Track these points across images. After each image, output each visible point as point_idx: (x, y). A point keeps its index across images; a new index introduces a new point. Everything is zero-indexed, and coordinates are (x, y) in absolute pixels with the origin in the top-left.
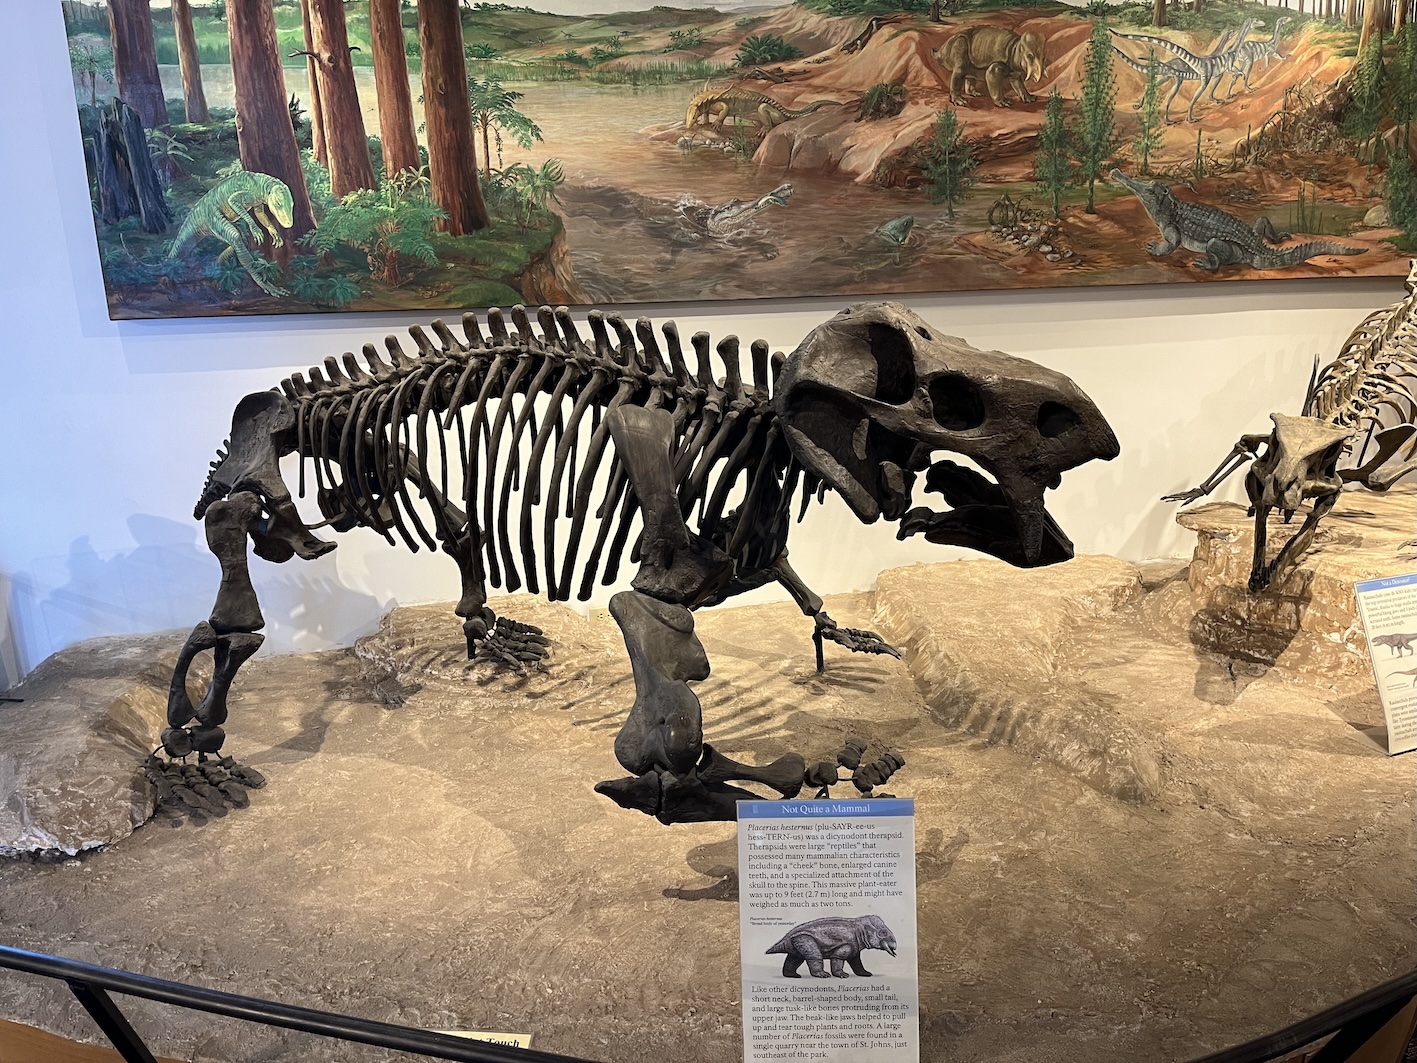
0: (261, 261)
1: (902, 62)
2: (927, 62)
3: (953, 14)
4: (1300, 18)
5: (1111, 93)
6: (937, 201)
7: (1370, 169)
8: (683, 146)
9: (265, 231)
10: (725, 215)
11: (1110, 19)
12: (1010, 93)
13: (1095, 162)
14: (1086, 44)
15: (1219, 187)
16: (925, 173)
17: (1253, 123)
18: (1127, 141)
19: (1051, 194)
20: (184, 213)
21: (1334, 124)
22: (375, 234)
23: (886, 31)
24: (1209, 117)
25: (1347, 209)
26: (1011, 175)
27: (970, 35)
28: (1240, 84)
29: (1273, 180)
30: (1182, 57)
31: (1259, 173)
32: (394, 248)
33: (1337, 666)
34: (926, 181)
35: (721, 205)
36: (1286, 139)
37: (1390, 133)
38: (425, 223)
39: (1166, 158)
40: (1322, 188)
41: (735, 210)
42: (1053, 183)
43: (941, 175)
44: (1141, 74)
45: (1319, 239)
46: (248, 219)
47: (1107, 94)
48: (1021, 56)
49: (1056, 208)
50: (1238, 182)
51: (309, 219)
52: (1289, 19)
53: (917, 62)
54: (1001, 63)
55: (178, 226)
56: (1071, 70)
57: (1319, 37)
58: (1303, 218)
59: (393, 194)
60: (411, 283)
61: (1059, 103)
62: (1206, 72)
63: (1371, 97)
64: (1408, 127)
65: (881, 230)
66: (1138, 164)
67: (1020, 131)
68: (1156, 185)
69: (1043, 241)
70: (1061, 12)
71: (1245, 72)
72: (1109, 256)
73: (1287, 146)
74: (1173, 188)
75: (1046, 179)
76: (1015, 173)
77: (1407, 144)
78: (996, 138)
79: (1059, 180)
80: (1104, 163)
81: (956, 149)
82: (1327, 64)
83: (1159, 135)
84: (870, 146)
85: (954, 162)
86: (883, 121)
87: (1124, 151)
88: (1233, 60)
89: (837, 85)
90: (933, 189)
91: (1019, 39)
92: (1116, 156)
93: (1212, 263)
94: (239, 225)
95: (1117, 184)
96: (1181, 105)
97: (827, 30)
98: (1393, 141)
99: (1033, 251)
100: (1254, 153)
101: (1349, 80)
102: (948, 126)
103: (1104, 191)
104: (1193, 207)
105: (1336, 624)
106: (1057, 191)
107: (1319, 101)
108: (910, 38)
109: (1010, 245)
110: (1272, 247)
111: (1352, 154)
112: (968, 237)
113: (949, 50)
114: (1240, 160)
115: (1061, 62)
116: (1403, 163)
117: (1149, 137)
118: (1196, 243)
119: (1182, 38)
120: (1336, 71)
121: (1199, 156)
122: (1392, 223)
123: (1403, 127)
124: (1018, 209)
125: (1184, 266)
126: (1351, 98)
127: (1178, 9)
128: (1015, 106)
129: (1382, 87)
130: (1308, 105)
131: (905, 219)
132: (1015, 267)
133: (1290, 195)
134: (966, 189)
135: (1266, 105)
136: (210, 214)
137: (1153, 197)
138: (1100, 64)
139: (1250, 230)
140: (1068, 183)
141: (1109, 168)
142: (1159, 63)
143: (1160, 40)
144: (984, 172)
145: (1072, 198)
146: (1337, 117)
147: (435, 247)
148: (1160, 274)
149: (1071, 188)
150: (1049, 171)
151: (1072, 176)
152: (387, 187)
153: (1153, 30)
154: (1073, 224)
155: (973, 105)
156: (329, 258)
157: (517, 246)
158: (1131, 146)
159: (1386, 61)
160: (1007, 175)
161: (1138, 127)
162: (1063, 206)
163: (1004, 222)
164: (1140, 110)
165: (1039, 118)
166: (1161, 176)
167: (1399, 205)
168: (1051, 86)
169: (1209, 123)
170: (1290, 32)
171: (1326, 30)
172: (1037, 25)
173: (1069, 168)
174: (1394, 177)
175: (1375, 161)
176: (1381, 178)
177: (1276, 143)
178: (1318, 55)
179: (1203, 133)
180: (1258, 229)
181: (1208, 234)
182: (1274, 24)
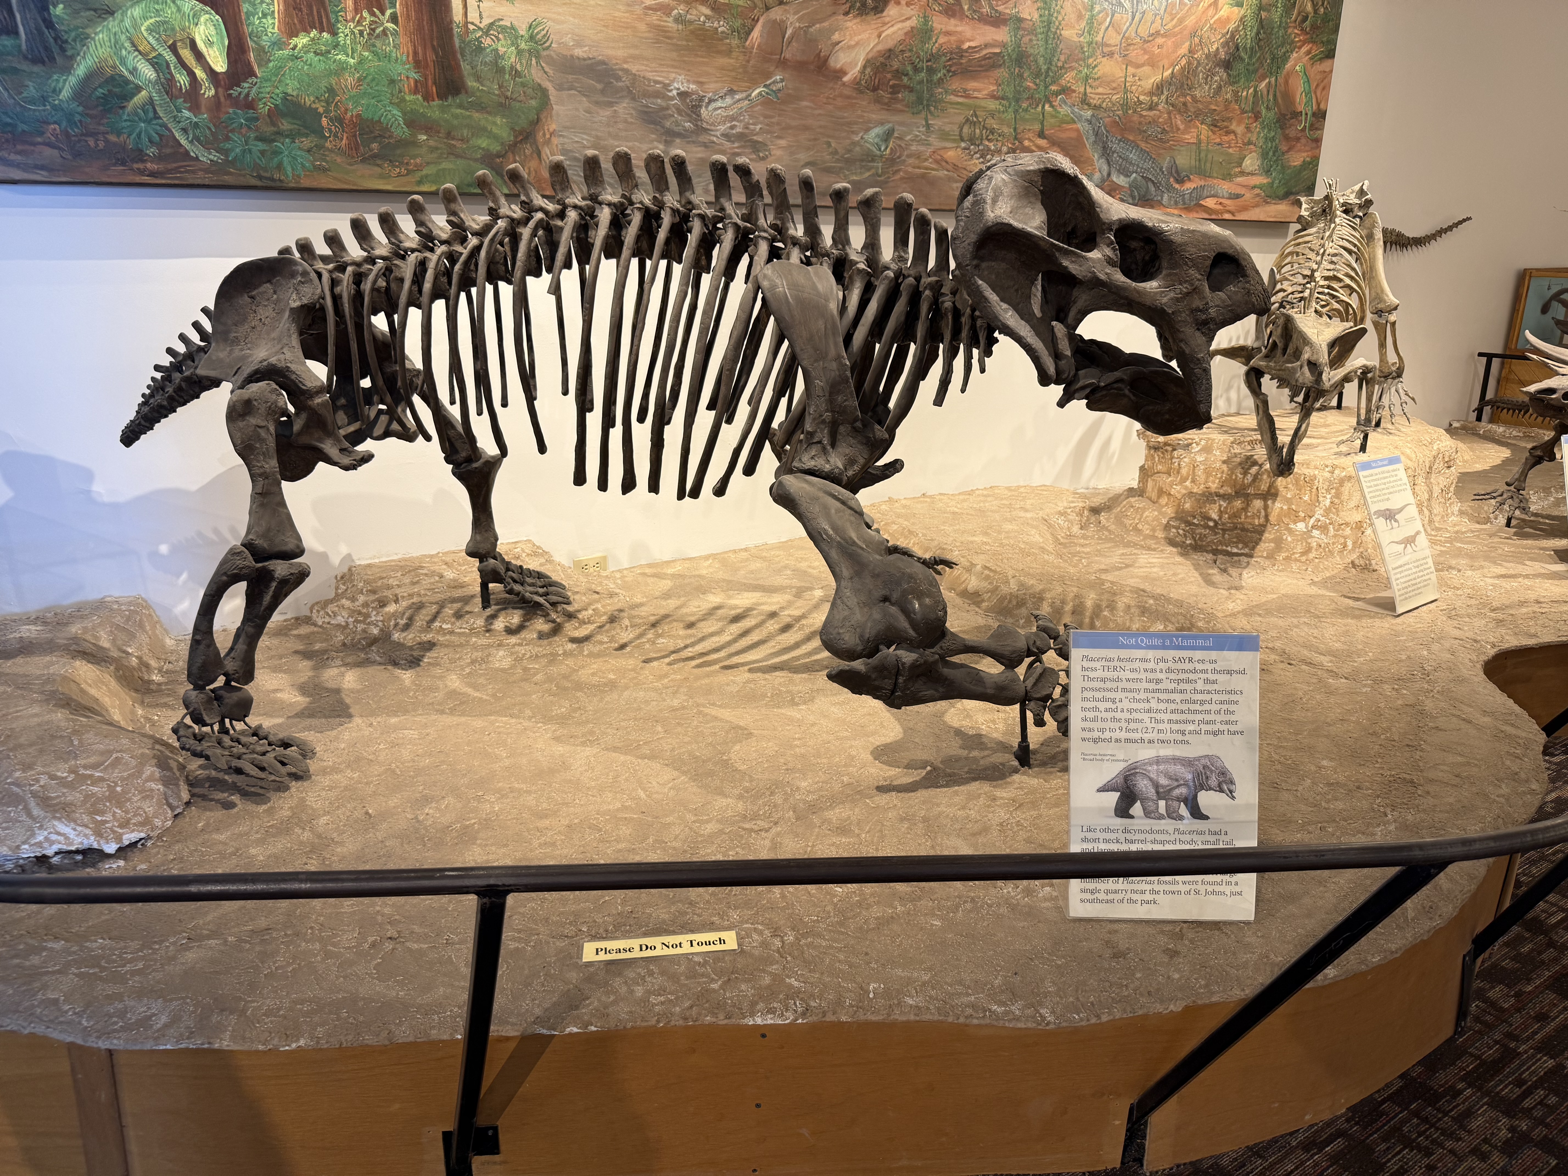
0: (186, 113)
5: (1060, 18)
6: (915, 110)
7: (1248, 118)
8: (678, 20)
9: (191, 74)
10: (719, 104)
12: (978, 5)
13: (1046, 87)
15: (1140, 123)
16: (905, 79)
17: (1166, 62)
18: (1071, 69)
19: (1010, 114)
20: (84, 39)
21: (1225, 71)
22: (331, 90)
24: (1134, 53)
25: (1231, 154)
26: (979, 91)
29: (1178, 121)
31: (1169, 113)
32: (353, 110)
33: (1308, 550)
34: (906, 87)
35: (715, 93)
36: (1189, 82)
37: (1263, 85)
38: (392, 82)
39: (1100, 90)
40: (1214, 133)
41: (728, 100)
42: (1012, 104)
43: (919, 83)
45: (1210, 182)
46: (168, 56)
47: (1056, 18)
49: (1015, 129)
50: (1154, 120)
51: (249, 63)
55: (72, 58)
58: (1199, 161)
59: (354, 42)
60: (375, 156)
61: (1018, 24)
62: (1132, 8)
63: (1252, 48)
64: (1276, 80)
65: (866, 137)
66: (1079, 93)
67: (986, 46)
68: (1093, 115)
71: (1162, 12)
73: (1190, 89)
75: (1007, 99)
76: (983, 89)
77: (1275, 96)
78: (966, 51)
79: (1017, 100)
81: (932, 57)
82: (1222, 13)
83: (1096, 66)
84: (857, 44)
86: (869, 18)
87: (1068, 78)
90: (912, 97)
92: (1063, 82)
93: (1133, 198)
94: (157, 63)
96: (1113, 38)
98: (1265, 92)
100: (1166, 93)
101: (1237, 30)
102: (924, 32)
103: (1053, 116)
104: (1120, 141)
105: (1302, 514)
106: (1016, 112)
107: (1215, 47)
110: (1177, 186)
111: (1236, 101)
112: (941, 152)
116: (1271, 115)
117: (1088, 66)
118: (1122, 177)
120: (1227, 20)
121: (1126, 91)
122: (1261, 171)
123: (1273, 79)
124: (984, 127)
126: (1237, 47)
128: (982, 19)
129: (1260, 40)
130: (1206, 51)
131: (887, 126)
133: (1190, 137)
134: (940, 101)
136: (117, 45)
137: (1090, 127)
139: (1161, 169)
140: (1024, 105)
144: (955, 84)
145: (1027, 120)
146: (1227, 65)
147: (404, 113)
149: (1026, 110)
150: (1009, 92)
151: (1028, 99)
152: (345, 31)
154: (1027, 148)
155: (948, 12)
156: (274, 114)
157: (498, 120)
158: (1073, 73)
159: (1264, 14)
160: (974, 90)
161: (1080, 55)
162: (1020, 128)
163: (972, 140)
164: (1082, 39)
165: (1002, 35)
166: (1096, 108)
167: (1267, 153)
168: (1011, 3)
169: (1134, 60)
173: (1025, 89)
174: (1264, 128)
175: (1252, 110)
176: (1256, 127)
177: (1182, 85)
178: (1215, 3)
179: (1129, 69)
180: (1167, 168)
181: (1131, 168)
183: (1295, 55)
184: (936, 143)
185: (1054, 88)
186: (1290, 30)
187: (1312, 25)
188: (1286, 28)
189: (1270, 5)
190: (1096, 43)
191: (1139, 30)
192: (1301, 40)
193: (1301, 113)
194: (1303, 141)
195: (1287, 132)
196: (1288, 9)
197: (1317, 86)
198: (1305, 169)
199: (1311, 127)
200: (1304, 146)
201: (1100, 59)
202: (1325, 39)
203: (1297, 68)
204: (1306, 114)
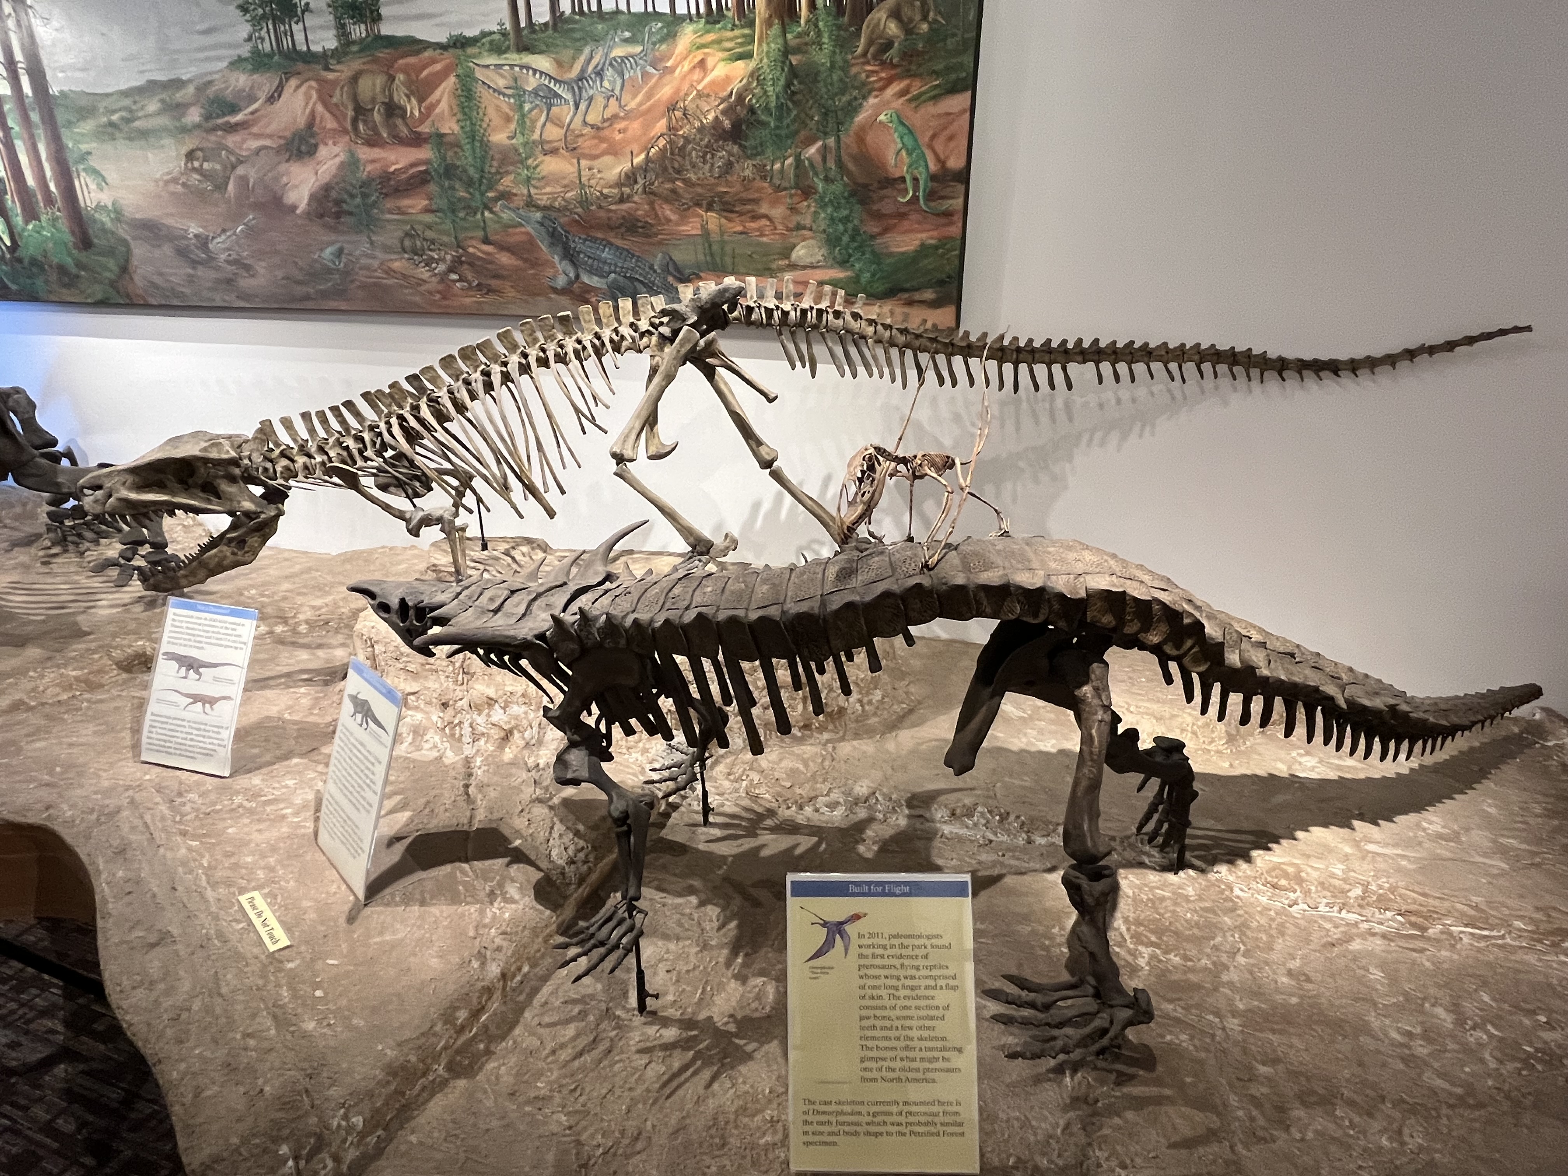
1: (308, 111)
2: (326, 105)
3: (339, 63)
4: (674, 21)
5: (485, 125)
6: (358, 230)
7: (791, 196)
8: (183, 186)
11: (470, 51)
13: (482, 194)
14: (452, 79)
15: (609, 219)
16: (344, 206)
17: (636, 148)
18: (508, 173)
19: (448, 226)
21: (735, 143)
22: (45, 251)
23: (293, 82)
24: (586, 144)
25: (766, 244)
26: (413, 207)
27: (355, 79)
28: (613, 107)
29: (668, 212)
30: (546, 82)
31: (651, 204)
32: (55, 260)
34: (346, 213)
36: (676, 165)
37: (812, 150)
38: (65, 244)
39: (548, 189)
40: (730, 220)
41: (223, 237)
42: (449, 215)
43: (356, 207)
44: (509, 104)
47: (481, 126)
48: (400, 97)
49: (455, 239)
50: (630, 214)
51: (16, 241)
52: (660, 25)
53: (320, 108)
54: (384, 103)
56: (443, 106)
57: (700, 41)
58: (712, 255)
59: (47, 224)
60: (67, 284)
61: (439, 140)
62: (574, 95)
63: (780, 107)
64: (838, 141)
65: (323, 255)
66: (522, 196)
67: (411, 166)
68: (544, 217)
69: (451, 270)
70: (425, 49)
71: (617, 92)
72: (512, 287)
73: (678, 172)
74: (563, 220)
75: (443, 211)
76: (415, 204)
77: (838, 162)
78: (393, 173)
79: (454, 211)
81: (363, 184)
82: (716, 73)
83: (537, 166)
85: (365, 196)
86: (306, 161)
87: (507, 182)
88: (602, 80)
89: (268, 131)
90: (353, 220)
91: (395, 79)
92: (501, 188)
95: (507, 215)
96: (554, 133)
97: (252, 88)
98: (818, 158)
99: (443, 278)
100: (641, 181)
101: (746, 89)
102: (352, 163)
103: (495, 222)
104: (586, 240)
106: (453, 221)
107: (711, 117)
108: (310, 87)
109: (423, 272)
111: (764, 178)
112: (389, 264)
113: (342, 94)
114: (626, 190)
115: (433, 98)
116: (837, 188)
117: (528, 168)
118: (596, 278)
119: (542, 62)
120: (728, 79)
121: (582, 186)
122: (831, 262)
123: (831, 141)
124: (424, 239)
126: (752, 110)
127: (534, 32)
129: (794, 93)
130: (697, 124)
131: (337, 246)
132: (430, 293)
133: (692, 227)
134: (379, 220)
135: (647, 127)
137: (542, 229)
138: (469, 95)
139: (651, 267)
140: (461, 214)
141: (496, 200)
142: (525, 91)
143: (522, 67)
144: (389, 204)
145: (467, 229)
147: (74, 260)
149: (464, 219)
150: (443, 203)
151: (464, 208)
153: (514, 58)
154: (473, 255)
155: (371, 143)
156: (29, 266)
158: (512, 177)
159: (794, 59)
160: (409, 207)
161: (516, 158)
162: (461, 236)
163: (414, 251)
164: (514, 141)
165: (425, 153)
166: (545, 208)
167: (839, 239)
168: (428, 122)
169: (587, 151)
170: (662, 40)
171: (708, 32)
172: (407, 65)
173: (460, 199)
174: (826, 205)
175: (797, 186)
176: (809, 206)
177: (665, 169)
178: (702, 63)
179: (583, 162)
180: (661, 266)
181: (606, 268)
182: (643, 33)
183: (872, 101)
184: (382, 256)
185: (490, 194)
186: (854, 70)
187: (905, 53)
188: (846, 67)
189: (806, 44)
190: (534, 142)
191: (588, 119)
192: (881, 79)
193: (903, 179)
194: (914, 217)
195: (875, 207)
196: (844, 43)
197: (934, 137)
198: (926, 256)
199: (931, 196)
200: (919, 223)
201: (541, 158)
202: (940, 66)
203: (882, 117)
204: (916, 180)
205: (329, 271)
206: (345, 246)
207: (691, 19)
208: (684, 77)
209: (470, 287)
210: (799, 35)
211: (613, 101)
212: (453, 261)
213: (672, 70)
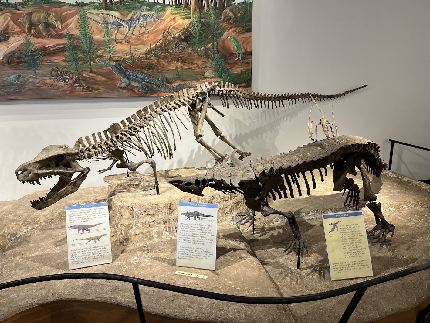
1: (6, 23)
2: (14, 22)
3: (23, 7)
4: (164, 6)
5: (91, 32)
6: (29, 68)
11: (85, 8)
12: (50, 33)
13: (90, 56)
14: (77, 16)
15: (142, 65)
16: (22, 59)
17: (151, 43)
18: (101, 49)
19: (74, 66)
21: (186, 42)
24: (133, 41)
25: (197, 72)
26: (57, 60)
27: (31, 14)
28: (143, 30)
29: (163, 62)
30: (117, 20)
31: (157, 60)
34: (23, 62)
36: (166, 48)
37: (210, 45)
39: (118, 55)
40: (185, 65)
42: (74, 63)
43: (28, 60)
44: (102, 26)
45: (187, 82)
47: (89, 33)
48: (52, 20)
49: (77, 71)
50: (149, 63)
52: (160, 6)
53: (12, 23)
54: (44, 23)
56: (73, 25)
57: (173, 12)
58: (179, 75)
61: (70, 37)
62: (128, 25)
63: (199, 33)
64: (217, 43)
65: (9, 78)
66: (107, 57)
67: (57, 45)
68: (116, 64)
69: (75, 82)
70: (65, 5)
71: (145, 25)
72: (102, 87)
73: (167, 50)
74: (124, 65)
75: (72, 61)
76: (58, 59)
77: (218, 49)
78: (48, 48)
79: (76, 62)
80: (93, 56)
81: (32, 51)
82: (179, 22)
83: (114, 47)
85: (32, 56)
86: (2, 43)
87: (101, 52)
88: (139, 21)
90: (26, 65)
91: (50, 15)
92: (98, 54)
93: (145, 90)
95: (100, 63)
96: (120, 37)
98: (211, 48)
99: (71, 85)
100: (154, 53)
101: (189, 27)
102: (28, 44)
103: (95, 65)
104: (133, 71)
106: (76, 65)
107: (178, 34)
108: (7, 15)
109: (61, 83)
110: (168, 85)
111: (195, 53)
112: (44, 81)
113: (23, 19)
114: (149, 56)
115: (68, 22)
116: (217, 56)
117: (110, 48)
118: (137, 84)
119: (116, 14)
120: (183, 24)
121: (132, 54)
122: (216, 76)
123: (215, 43)
124: (62, 71)
125: (134, 91)
126: (191, 33)
127: (113, 4)
128: (52, 37)
129: (204, 29)
130: (173, 36)
131: (17, 75)
132: (65, 91)
133: (172, 67)
134: (39, 65)
135: (156, 37)
137: (116, 68)
138: (84, 22)
139: (158, 79)
140: (80, 63)
141: (96, 58)
142: (108, 22)
143: (107, 15)
144: (45, 59)
145: (83, 68)
146: (186, 40)
148: (124, 94)
149: (82, 64)
150: (72, 59)
151: (82, 60)
153: (103, 11)
154: (85, 77)
155: (36, 36)
158: (103, 50)
159: (203, 20)
160: (55, 60)
161: (105, 44)
162: (80, 71)
163: (57, 76)
164: (104, 38)
165: (64, 41)
166: (117, 61)
167: (218, 70)
168: (66, 30)
169: (133, 43)
170: (161, 11)
171: (176, 10)
172: (56, 10)
173: (79, 58)
174: (214, 61)
175: (205, 55)
176: (209, 61)
177: (162, 50)
178: (174, 19)
179: (132, 46)
180: (161, 79)
181: (141, 80)
182: (154, 8)
183: (226, 33)
184: (40, 78)
186: (221, 24)
187: (234, 21)
188: (218, 23)
189: (207, 16)
190: (112, 39)
191: (134, 33)
192: (229, 27)
193: (236, 54)
194: (239, 64)
195: (228, 61)
196: (218, 16)
197: (243, 43)
198: (243, 74)
199: (243, 58)
200: (241, 65)
201: (115, 44)
202: (244, 25)
203: (229, 37)
204: (239, 54)
205: (13, 85)
206: (21, 74)
207: (170, 6)
208: (168, 23)
209: (84, 88)
210: (205, 14)
211: (143, 28)
212: (76, 79)
213: (164, 20)
